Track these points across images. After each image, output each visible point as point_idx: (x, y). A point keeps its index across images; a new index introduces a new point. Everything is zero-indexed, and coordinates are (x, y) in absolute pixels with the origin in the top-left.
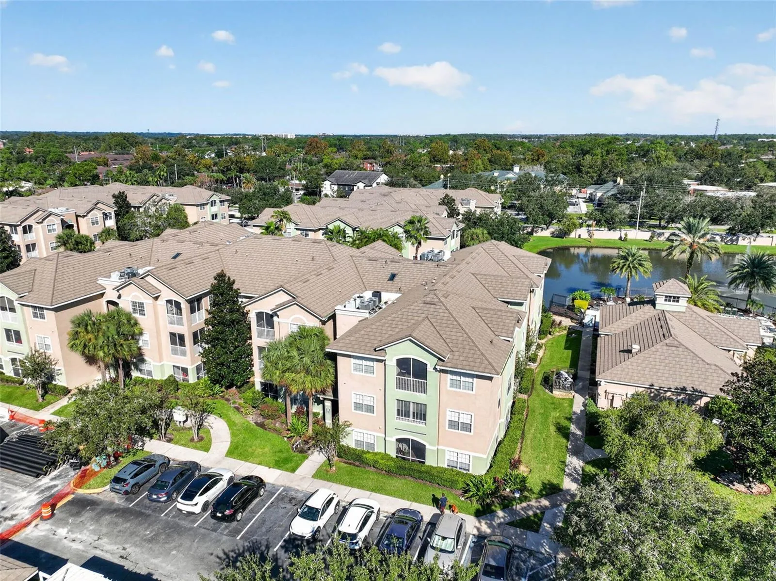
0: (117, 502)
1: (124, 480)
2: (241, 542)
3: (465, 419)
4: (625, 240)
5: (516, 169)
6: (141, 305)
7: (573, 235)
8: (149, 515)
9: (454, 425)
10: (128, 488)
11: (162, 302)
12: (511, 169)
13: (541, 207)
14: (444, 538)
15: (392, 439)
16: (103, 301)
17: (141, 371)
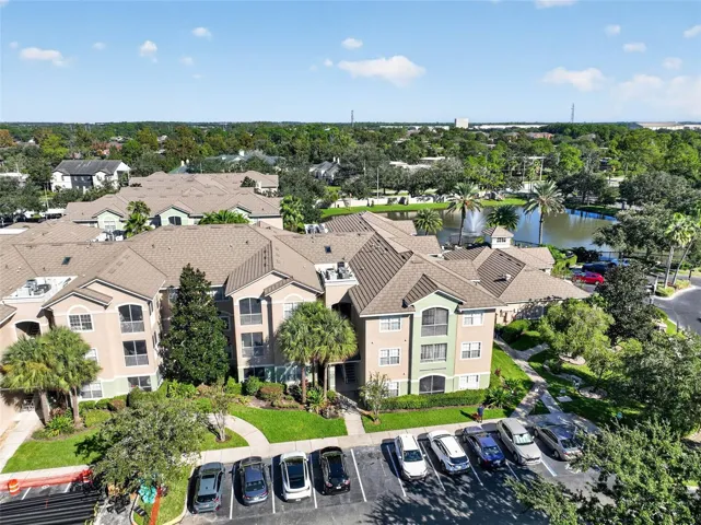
0: (210, 520)
1: (213, 496)
2: (371, 502)
3: (474, 347)
4: (373, 205)
5: (242, 153)
6: (87, 318)
7: (333, 206)
8: (261, 518)
9: (468, 354)
10: (218, 503)
11: (114, 310)
12: (236, 153)
13: (307, 184)
14: (521, 435)
15: (415, 381)
16: (12, 325)
17: (83, 394)
